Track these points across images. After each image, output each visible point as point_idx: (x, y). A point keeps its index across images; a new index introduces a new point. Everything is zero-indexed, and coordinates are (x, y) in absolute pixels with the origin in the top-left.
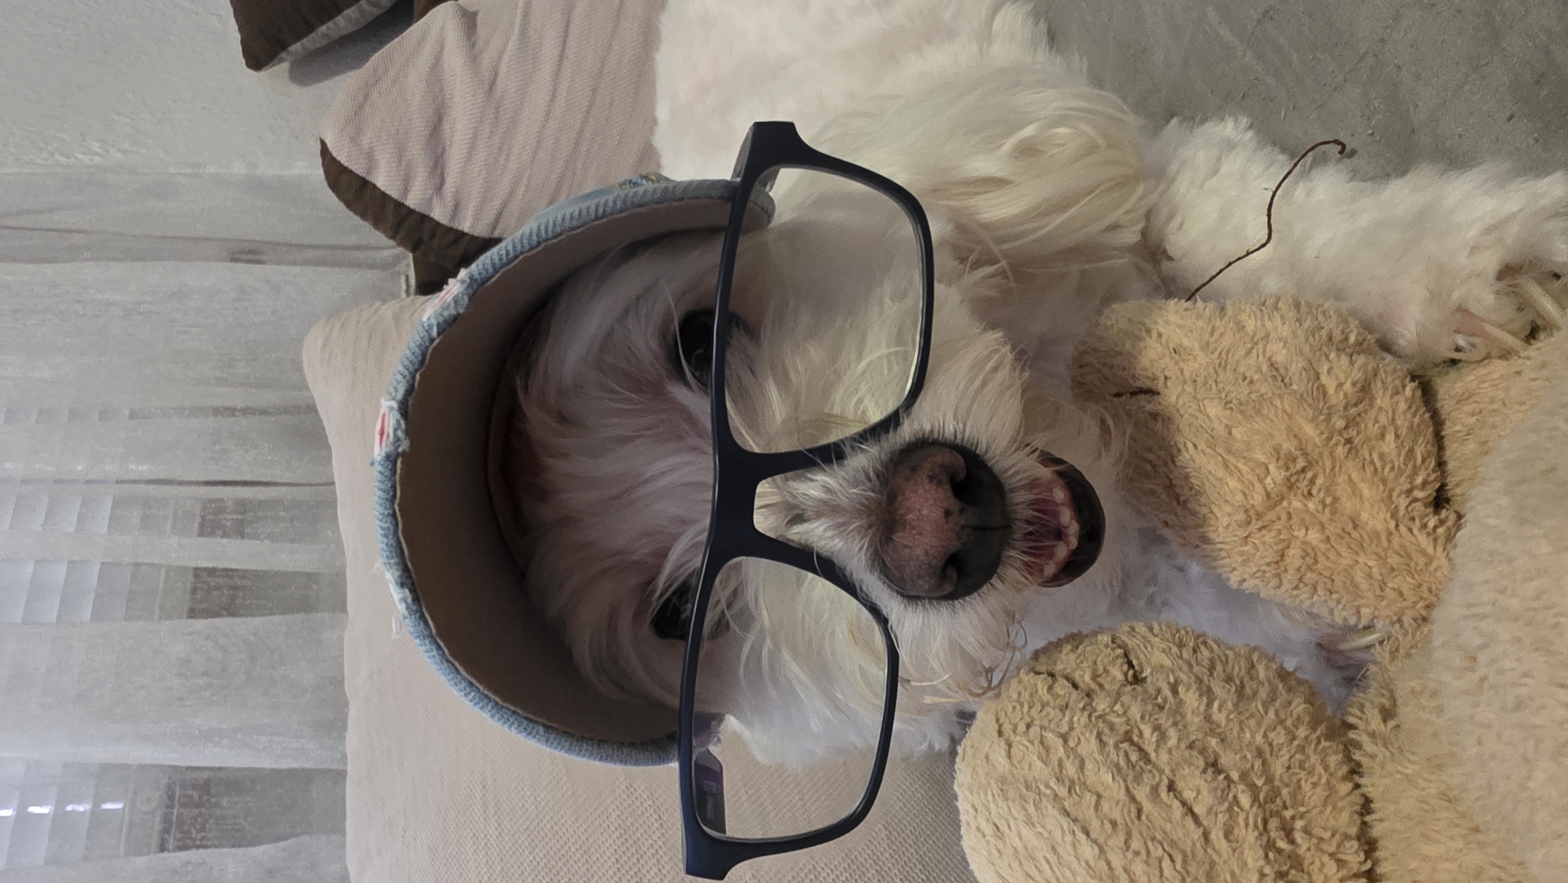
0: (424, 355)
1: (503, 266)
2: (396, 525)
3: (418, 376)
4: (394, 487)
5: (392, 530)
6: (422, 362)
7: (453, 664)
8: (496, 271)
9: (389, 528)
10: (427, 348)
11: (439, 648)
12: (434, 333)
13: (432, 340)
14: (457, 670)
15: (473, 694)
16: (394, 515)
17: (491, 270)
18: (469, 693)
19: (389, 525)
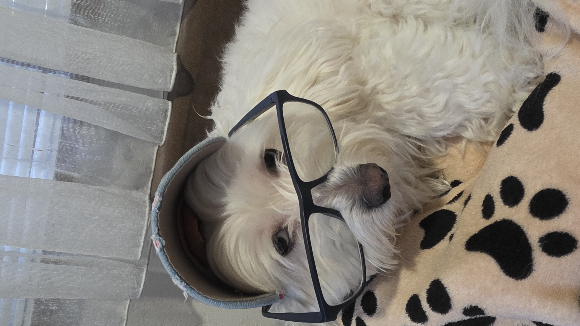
0: (157, 218)
1: (167, 186)
2: (172, 266)
3: (158, 225)
4: (166, 256)
5: (172, 268)
6: (158, 219)
7: (206, 297)
8: (165, 188)
9: (170, 269)
10: (157, 216)
11: (200, 294)
12: (157, 211)
13: (158, 213)
14: (207, 298)
15: (215, 303)
16: (170, 264)
17: (164, 188)
18: (214, 303)
19: (170, 267)
